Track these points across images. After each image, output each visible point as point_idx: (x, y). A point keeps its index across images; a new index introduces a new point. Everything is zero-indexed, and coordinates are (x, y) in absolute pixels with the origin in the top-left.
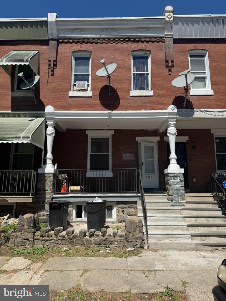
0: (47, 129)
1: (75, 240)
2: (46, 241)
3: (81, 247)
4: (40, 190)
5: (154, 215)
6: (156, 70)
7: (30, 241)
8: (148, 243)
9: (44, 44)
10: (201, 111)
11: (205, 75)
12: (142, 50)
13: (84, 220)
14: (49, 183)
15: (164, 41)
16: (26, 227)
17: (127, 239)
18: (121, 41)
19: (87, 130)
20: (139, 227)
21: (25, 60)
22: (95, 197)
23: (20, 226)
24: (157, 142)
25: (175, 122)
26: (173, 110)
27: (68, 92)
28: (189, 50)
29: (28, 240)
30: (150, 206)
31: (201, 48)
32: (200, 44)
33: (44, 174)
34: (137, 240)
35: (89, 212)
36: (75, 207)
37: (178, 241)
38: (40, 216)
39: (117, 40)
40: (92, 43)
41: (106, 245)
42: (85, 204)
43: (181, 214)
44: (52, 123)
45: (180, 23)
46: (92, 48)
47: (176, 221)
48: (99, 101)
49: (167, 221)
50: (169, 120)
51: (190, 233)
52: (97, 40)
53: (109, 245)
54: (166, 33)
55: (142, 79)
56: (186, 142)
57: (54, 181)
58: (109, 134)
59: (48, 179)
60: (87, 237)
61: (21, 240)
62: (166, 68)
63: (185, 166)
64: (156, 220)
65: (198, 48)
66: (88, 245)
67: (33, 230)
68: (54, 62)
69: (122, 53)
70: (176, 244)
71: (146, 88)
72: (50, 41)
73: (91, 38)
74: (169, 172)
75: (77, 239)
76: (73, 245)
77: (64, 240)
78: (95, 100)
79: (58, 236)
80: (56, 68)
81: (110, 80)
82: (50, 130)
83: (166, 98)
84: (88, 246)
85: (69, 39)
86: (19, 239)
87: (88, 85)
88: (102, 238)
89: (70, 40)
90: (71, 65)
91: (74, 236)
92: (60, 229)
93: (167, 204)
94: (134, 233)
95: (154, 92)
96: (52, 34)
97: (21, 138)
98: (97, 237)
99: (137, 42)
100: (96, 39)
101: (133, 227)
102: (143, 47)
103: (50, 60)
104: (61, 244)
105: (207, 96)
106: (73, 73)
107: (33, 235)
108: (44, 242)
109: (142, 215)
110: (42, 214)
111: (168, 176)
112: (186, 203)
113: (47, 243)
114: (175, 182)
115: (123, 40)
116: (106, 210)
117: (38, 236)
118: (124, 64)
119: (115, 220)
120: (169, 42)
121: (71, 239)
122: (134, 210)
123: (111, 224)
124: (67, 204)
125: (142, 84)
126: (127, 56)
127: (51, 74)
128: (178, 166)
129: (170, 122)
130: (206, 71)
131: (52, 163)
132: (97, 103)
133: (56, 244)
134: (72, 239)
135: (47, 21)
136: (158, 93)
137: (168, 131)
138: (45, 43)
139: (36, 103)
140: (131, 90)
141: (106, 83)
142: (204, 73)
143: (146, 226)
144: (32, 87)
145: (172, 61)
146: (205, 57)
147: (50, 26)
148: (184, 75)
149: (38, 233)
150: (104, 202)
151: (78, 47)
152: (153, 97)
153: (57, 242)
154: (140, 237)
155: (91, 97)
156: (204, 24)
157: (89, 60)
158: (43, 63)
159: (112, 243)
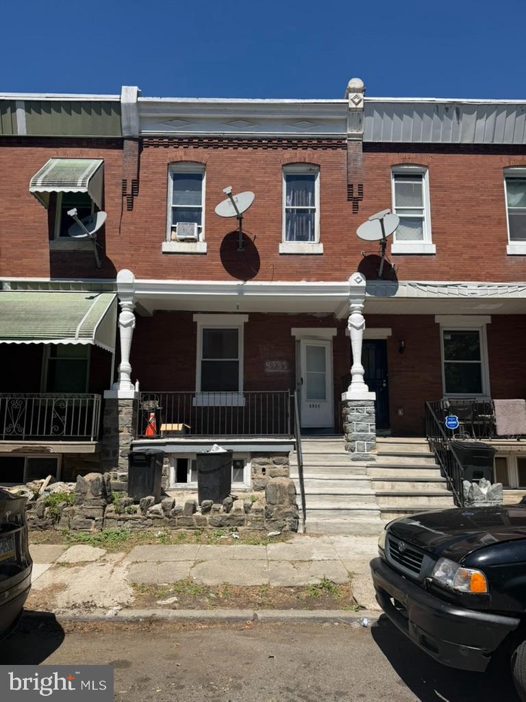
0: (121, 314)
1: (176, 520)
2: (126, 520)
3: (187, 530)
4: (108, 431)
5: (318, 476)
6: (329, 203)
7: (96, 521)
8: (304, 523)
9: (114, 146)
10: (410, 284)
11: (422, 213)
12: (303, 163)
13: (191, 487)
14: (125, 417)
15: (345, 147)
16: (90, 496)
17: (268, 516)
18: (264, 143)
19: (197, 312)
20: (289, 494)
21: (80, 182)
22: (212, 444)
23: (80, 494)
24: (332, 338)
25: (362, 305)
26: (359, 283)
27: (160, 242)
28: (393, 166)
29: (93, 519)
30: (312, 461)
31: (415, 163)
32: (414, 154)
33: (115, 401)
34: (286, 517)
35: (202, 470)
36: (174, 462)
37: (356, 520)
39: (256, 142)
40: (207, 146)
41: (231, 527)
42: (195, 458)
43: (368, 474)
44: (131, 303)
45: (376, 113)
46: (206, 156)
47: (357, 486)
48: (221, 263)
49: (342, 487)
50: (352, 300)
51: (379, 508)
52: (217, 141)
53: (236, 527)
54: (349, 132)
55: (302, 221)
56: (386, 338)
57: (134, 414)
58: (239, 322)
59: (123, 410)
60: (198, 514)
61: (82, 520)
62: (348, 200)
63: (384, 385)
65: (410, 161)
66: (200, 527)
67: (103, 501)
68: (133, 183)
69: (264, 169)
70: (352, 526)
71: (310, 236)
72: (125, 141)
73: (206, 138)
74: (348, 398)
75: (182, 516)
76: (174, 528)
77: (158, 518)
78: (213, 260)
79: (148, 512)
80: (137, 195)
81: (241, 224)
82: (127, 317)
83: (346, 259)
84: (199, 529)
85: (162, 138)
86: (77, 518)
87: (199, 230)
88: (224, 514)
89: (165, 140)
90: (166, 189)
91: (175, 511)
92: (150, 500)
93: (343, 456)
94: (280, 505)
95: (324, 247)
96: (129, 128)
97: (77, 336)
98: (216, 513)
99: (295, 147)
100: (216, 138)
101: (278, 495)
102: (305, 158)
103: (126, 180)
104: (152, 525)
105: (423, 257)
106: (171, 204)
107: (102, 510)
108: (122, 522)
109: (298, 476)
110: (112, 476)
111: (348, 406)
112: (378, 455)
113: (128, 524)
114: (358, 417)
115: (267, 142)
116: (232, 467)
117: (111, 511)
118: (269, 191)
119: (248, 486)
120: (355, 149)
121: (169, 517)
122: (284, 468)
123: (241, 493)
124: (161, 456)
125: (303, 229)
126: (275, 174)
127: (127, 207)
128: (366, 386)
129: (353, 305)
130: (424, 207)
131: (129, 379)
132: (217, 265)
133: (143, 526)
134: (171, 516)
135: (119, 103)
136: (331, 248)
137: (349, 321)
138: (115, 144)
139: (99, 263)
140: (281, 242)
141: (234, 227)
142: (421, 211)
143: (303, 494)
144: (92, 234)
145: (361, 186)
146: (423, 179)
147: (126, 113)
148: (378, 221)
149: (111, 507)
150: (229, 454)
151: (179, 153)
152: (322, 256)
153: (145, 522)
154: (291, 512)
155: (205, 254)
156: (421, 117)
157: (201, 180)
158: (112, 185)
159: (242, 523)
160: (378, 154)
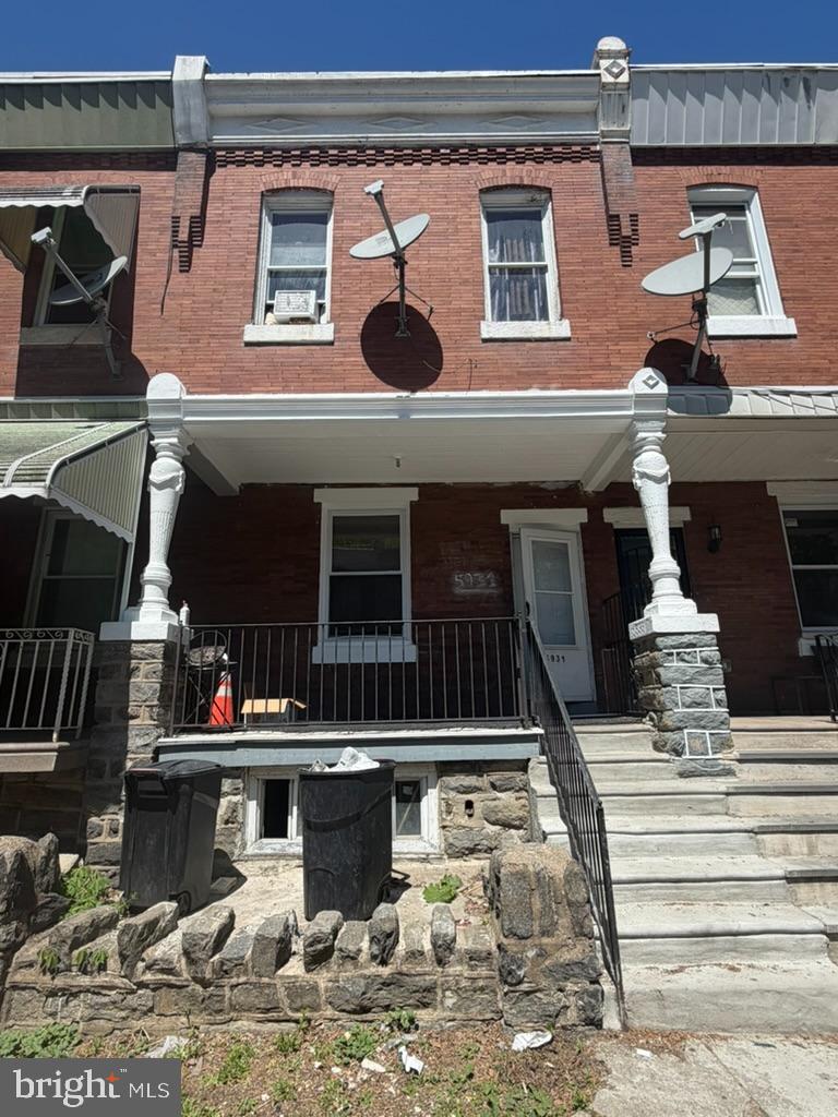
0: (154, 465)
1: (227, 989)
2: (70, 993)
3: (258, 1027)
4: (105, 715)
6: (574, 249)
8: (620, 995)
9: (160, 166)
10: (755, 393)
11: (753, 270)
12: (519, 186)
13: (296, 849)
14: (145, 683)
15: (597, 157)
17: (507, 976)
18: (443, 154)
19: (321, 486)
20: (570, 904)
21: (69, 189)
24: (578, 528)
25: (660, 434)
26: (652, 387)
27: (241, 326)
28: (689, 188)
31: (731, 181)
32: (728, 167)
33: (125, 646)
34: (566, 979)
36: (257, 788)
38: (100, 835)
39: (429, 151)
40: (337, 162)
41: (395, 1015)
43: (731, 812)
44: (175, 441)
45: (653, 92)
46: (335, 179)
47: (721, 850)
48: (362, 359)
50: (639, 425)
51: (816, 924)
52: (355, 152)
53: (410, 1012)
54: (602, 127)
55: (522, 287)
56: (682, 526)
57: (166, 676)
58: (399, 503)
59: (141, 666)
60: (294, 967)
62: (611, 244)
64: (630, 849)
65: (721, 179)
66: (299, 1015)
68: (191, 222)
69: (446, 197)
70: (770, 1001)
71: (538, 315)
72: (180, 154)
73: (334, 147)
74: (657, 628)
75: (243, 979)
76: (219, 1018)
77: (171, 986)
78: (345, 356)
79: (140, 964)
80: (200, 246)
81: (402, 275)
82: (166, 468)
83: (619, 347)
84: (297, 1021)
85: (251, 149)
87: (321, 308)
88: (375, 969)
89: (256, 153)
90: (256, 236)
91: (222, 964)
93: (657, 768)
94: (545, 940)
95: (571, 326)
96: (188, 128)
97: (8, 479)
98: (349, 965)
99: (502, 159)
100: (352, 147)
101: (537, 905)
102: (521, 178)
103: (179, 218)
104: (151, 1010)
105: (772, 341)
106: (266, 264)
108: (60, 1001)
110: (106, 825)
111: (655, 648)
112: (740, 761)
113: (78, 1008)
114: (684, 673)
115: (448, 151)
116: (394, 799)
117: (31, 965)
118: (457, 231)
119: (432, 845)
120: (617, 157)
121: (205, 984)
122: (517, 799)
125: (523, 304)
126: (465, 205)
127: (178, 264)
128: (690, 603)
129: (641, 435)
130: (757, 259)
132: (355, 364)
133: (123, 1014)
134: (211, 980)
135: (170, 82)
136: (583, 328)
137: (635, 468)
138: (162, 163)
139: (114, 366)
140: (484, 319)
141: (386, 292)
142: (751, 266)
145: (634, 218)
146: (747, 212)
147: (183, 100)
149: (36, 947)
150: (386, 770)
151: (284, 176)
152: (568, 343)
153: (132, 1000)
154: (580, 963)
155: (331, 343)
156: (739, 97)
157: (326, 223)
158: (151, 229)
159: (428, 998)
160: (658, 168)
